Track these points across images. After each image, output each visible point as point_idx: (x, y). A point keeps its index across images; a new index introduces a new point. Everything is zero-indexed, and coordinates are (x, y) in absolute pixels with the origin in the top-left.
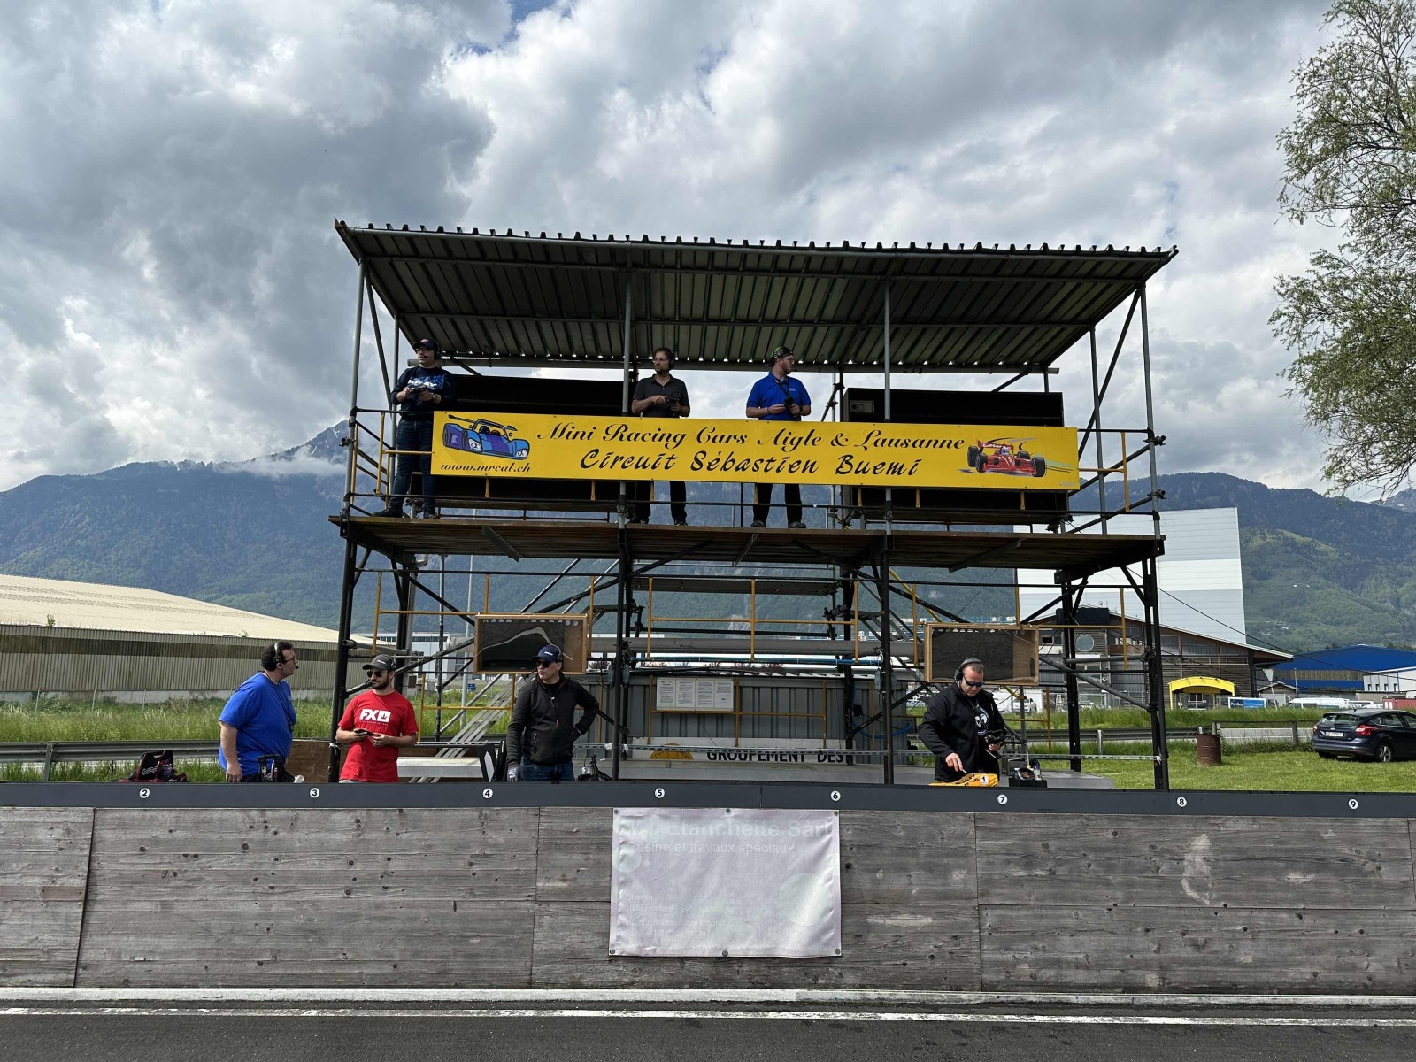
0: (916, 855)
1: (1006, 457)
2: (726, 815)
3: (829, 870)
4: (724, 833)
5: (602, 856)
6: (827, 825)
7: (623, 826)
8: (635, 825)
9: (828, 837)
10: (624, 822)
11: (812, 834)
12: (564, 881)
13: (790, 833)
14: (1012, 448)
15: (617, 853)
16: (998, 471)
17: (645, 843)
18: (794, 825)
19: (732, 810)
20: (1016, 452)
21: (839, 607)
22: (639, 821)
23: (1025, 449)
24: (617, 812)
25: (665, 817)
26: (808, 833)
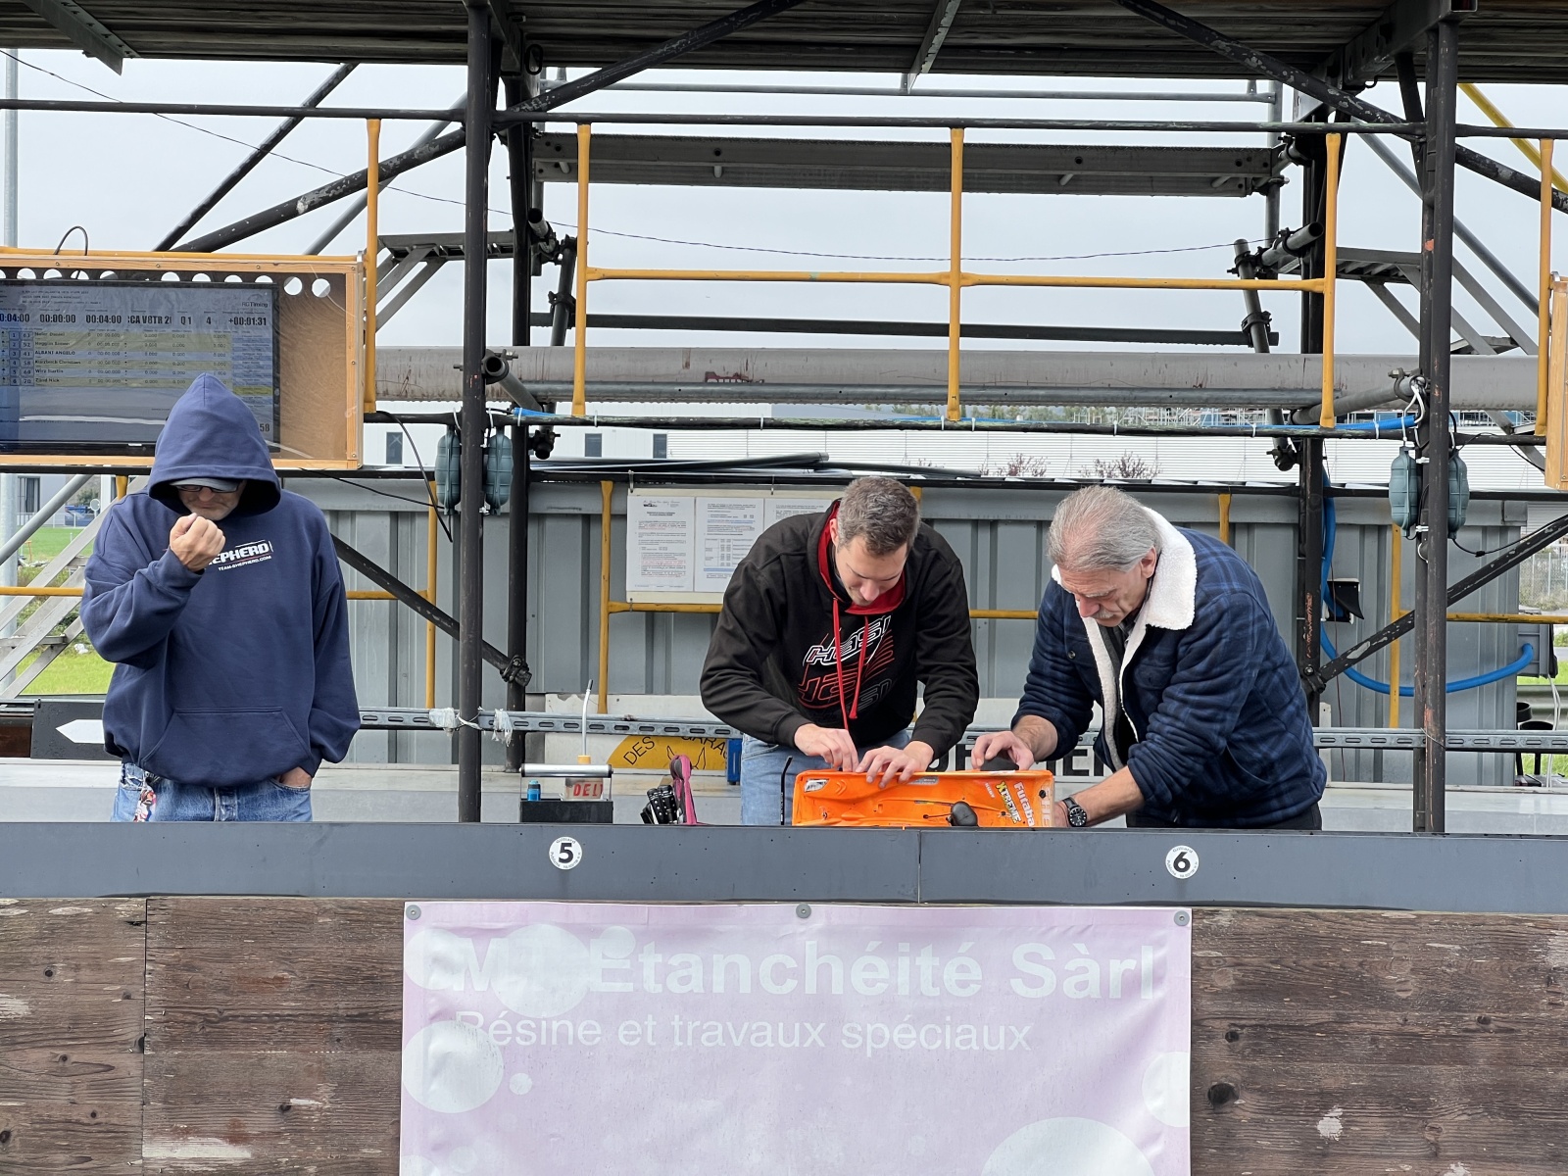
0: (1459, 1058)
2: (796, 925)
3: (1153, 1105)
4: (791, 984)
5: (367, 1057)
6: (1148, 959)
7: (439, 962)
8: (481, 958)
9: (1150, 996)
10: (441, 945)
11: (1094, 990)
12: (236, 1138)
13: (1018, 985)
15: (419, 1049)
17: (514, 1018)
18: (1032, 957)
19: (817, 908)
21: (1287, 233)
22: (495, 945)
24: (416, 915)
25: (587, 933)
26: (1082, 986)
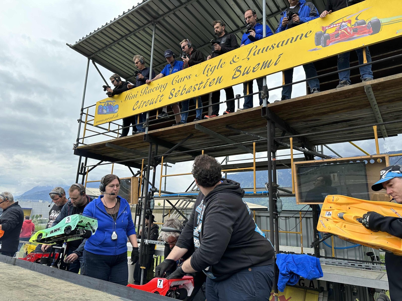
1: (346, 30)
14: (350, 21)
16: (339, 42)
20: (353, 23)
23: (360, 19)
